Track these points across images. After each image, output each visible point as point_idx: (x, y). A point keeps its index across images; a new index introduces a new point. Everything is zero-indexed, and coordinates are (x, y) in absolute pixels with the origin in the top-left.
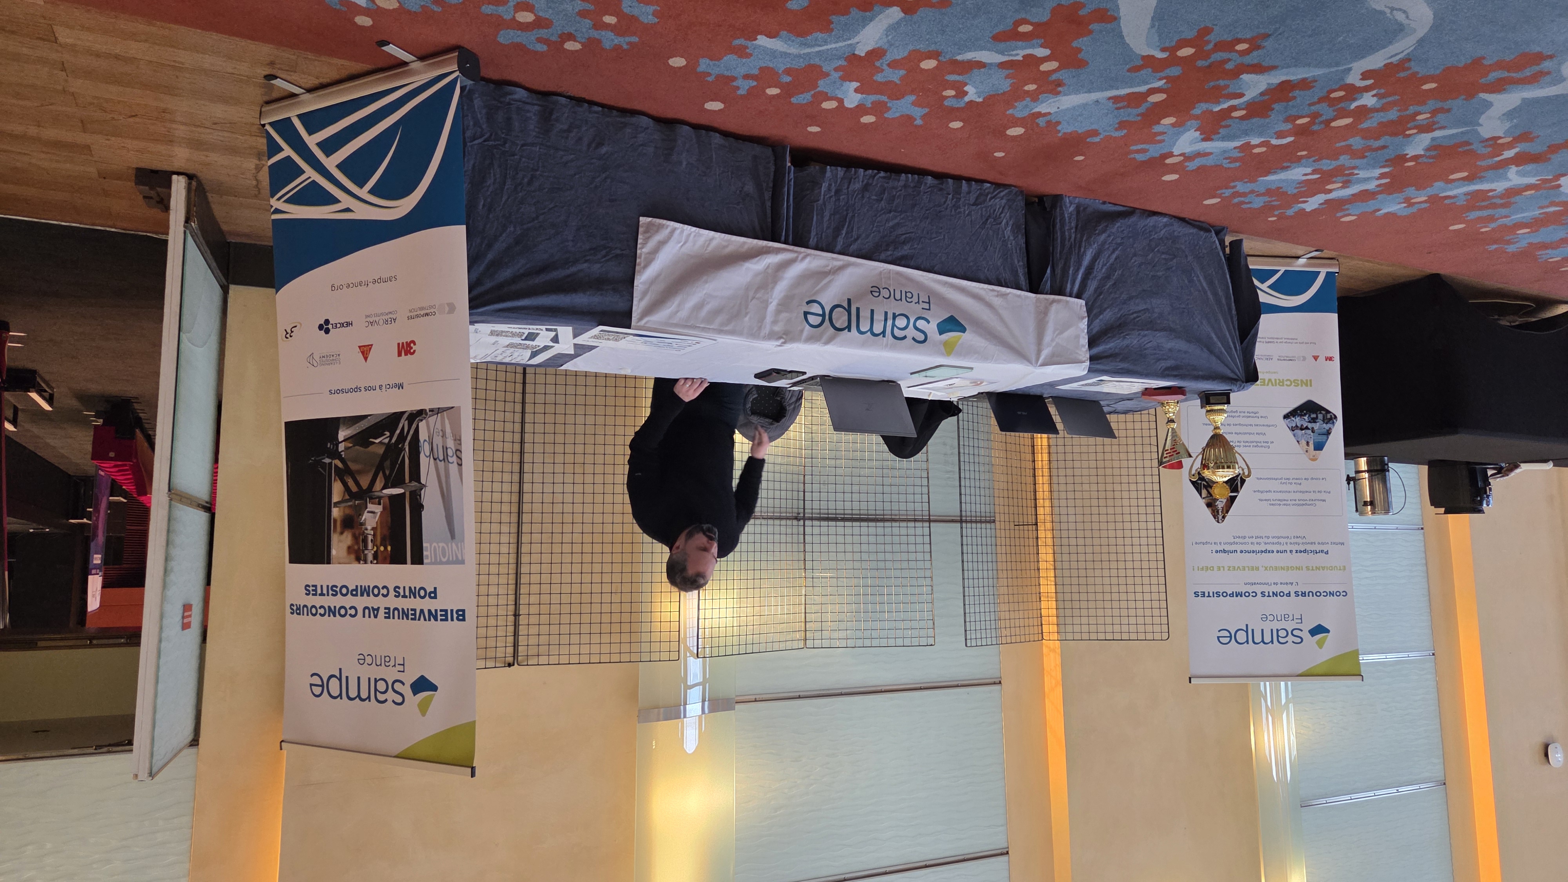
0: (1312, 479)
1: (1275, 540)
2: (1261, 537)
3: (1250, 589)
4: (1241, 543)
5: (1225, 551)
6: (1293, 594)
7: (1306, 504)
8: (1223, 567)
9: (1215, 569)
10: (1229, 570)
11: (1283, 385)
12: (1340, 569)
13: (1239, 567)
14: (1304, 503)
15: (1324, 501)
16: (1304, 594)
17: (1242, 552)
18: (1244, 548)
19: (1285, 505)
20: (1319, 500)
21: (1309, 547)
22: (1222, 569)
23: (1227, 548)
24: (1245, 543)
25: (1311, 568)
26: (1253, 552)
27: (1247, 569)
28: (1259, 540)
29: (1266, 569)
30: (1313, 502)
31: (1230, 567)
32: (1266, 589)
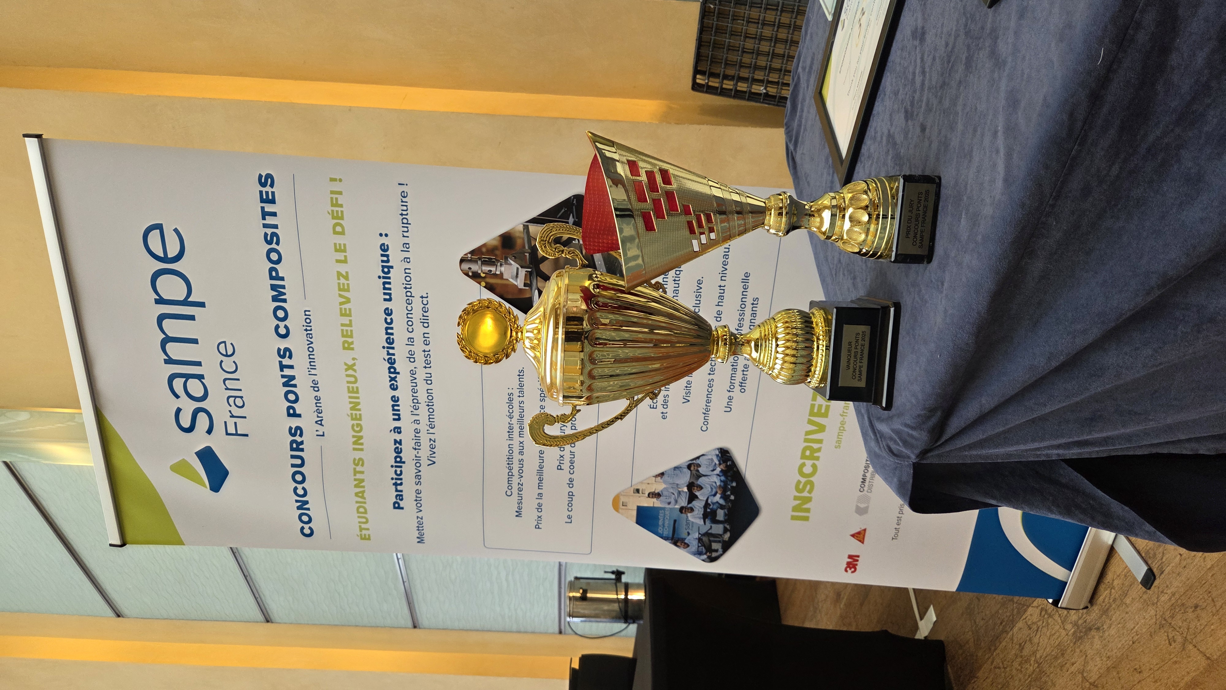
0: (571, 495)
1: (422, 396)
2: (428, 364)
3: (295, 322)
4: (409, 312)
5: (387, 269)
6: (294, 422)
7: (510, 476)
8: (345, 261)
9: (340, 240)
10: (339, 274)
11: (803, 457)
12: (361, 529)
13: (348, 301)
14: (515, 471)
15: (519, 514)
16: (296, 447)
17: (388, 312)
18: (399, 318)
19: (511, 428)
20: (520, 503)
21: (409, 471)
22: (341, 256)
23: (397, 276)
24: (410, 322)
25: (359, 468)
26: (390, 341)
27: (346, 320)
28: (420, 357)
29: (350, 367)
30: (515, 491)
31: (346, 278)
32: (300, 360)
